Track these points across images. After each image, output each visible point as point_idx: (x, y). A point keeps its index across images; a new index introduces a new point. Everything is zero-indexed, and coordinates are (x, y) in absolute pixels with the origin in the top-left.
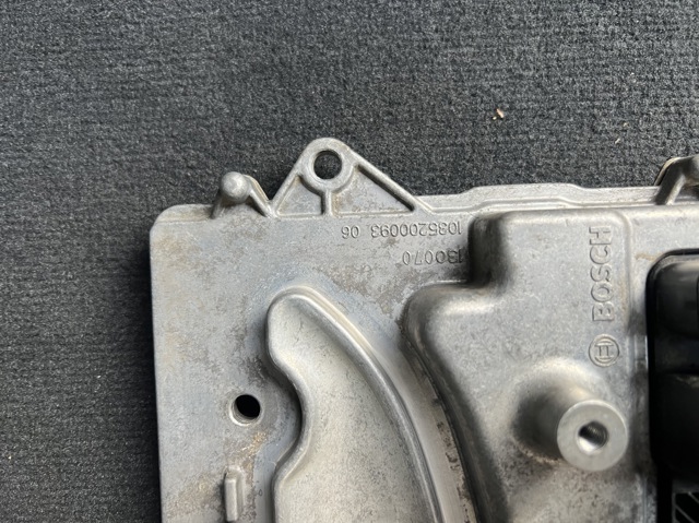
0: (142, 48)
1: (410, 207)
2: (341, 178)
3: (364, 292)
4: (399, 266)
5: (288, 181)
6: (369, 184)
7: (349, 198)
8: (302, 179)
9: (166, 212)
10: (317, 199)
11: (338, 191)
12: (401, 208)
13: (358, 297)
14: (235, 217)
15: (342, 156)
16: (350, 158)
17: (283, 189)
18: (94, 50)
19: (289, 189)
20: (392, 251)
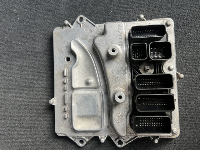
0: (53, 3)
1: (94, 26)
2: (83, 22)
3: (87, 40)
4: (92, 35)
5: (75, 22)
6: (88, 23)
7: (85, 25)
8: (77, 22)
9: (56, 28)
10: (80, 25)
11: (83, 24)
12: (93, 26)
13: (86, 41)
14: (66, 28)
15: (84, 18)
16: (85, 18)
17: (74, 24)
18: (45, 4)
19: (75, 24)
20: (91, 33)
